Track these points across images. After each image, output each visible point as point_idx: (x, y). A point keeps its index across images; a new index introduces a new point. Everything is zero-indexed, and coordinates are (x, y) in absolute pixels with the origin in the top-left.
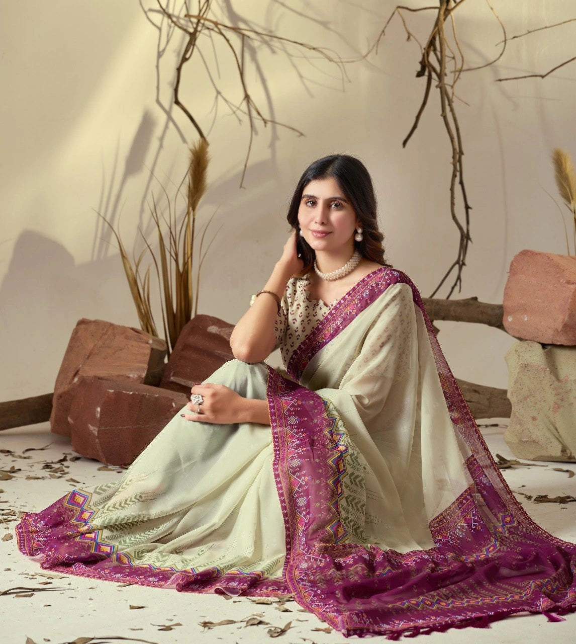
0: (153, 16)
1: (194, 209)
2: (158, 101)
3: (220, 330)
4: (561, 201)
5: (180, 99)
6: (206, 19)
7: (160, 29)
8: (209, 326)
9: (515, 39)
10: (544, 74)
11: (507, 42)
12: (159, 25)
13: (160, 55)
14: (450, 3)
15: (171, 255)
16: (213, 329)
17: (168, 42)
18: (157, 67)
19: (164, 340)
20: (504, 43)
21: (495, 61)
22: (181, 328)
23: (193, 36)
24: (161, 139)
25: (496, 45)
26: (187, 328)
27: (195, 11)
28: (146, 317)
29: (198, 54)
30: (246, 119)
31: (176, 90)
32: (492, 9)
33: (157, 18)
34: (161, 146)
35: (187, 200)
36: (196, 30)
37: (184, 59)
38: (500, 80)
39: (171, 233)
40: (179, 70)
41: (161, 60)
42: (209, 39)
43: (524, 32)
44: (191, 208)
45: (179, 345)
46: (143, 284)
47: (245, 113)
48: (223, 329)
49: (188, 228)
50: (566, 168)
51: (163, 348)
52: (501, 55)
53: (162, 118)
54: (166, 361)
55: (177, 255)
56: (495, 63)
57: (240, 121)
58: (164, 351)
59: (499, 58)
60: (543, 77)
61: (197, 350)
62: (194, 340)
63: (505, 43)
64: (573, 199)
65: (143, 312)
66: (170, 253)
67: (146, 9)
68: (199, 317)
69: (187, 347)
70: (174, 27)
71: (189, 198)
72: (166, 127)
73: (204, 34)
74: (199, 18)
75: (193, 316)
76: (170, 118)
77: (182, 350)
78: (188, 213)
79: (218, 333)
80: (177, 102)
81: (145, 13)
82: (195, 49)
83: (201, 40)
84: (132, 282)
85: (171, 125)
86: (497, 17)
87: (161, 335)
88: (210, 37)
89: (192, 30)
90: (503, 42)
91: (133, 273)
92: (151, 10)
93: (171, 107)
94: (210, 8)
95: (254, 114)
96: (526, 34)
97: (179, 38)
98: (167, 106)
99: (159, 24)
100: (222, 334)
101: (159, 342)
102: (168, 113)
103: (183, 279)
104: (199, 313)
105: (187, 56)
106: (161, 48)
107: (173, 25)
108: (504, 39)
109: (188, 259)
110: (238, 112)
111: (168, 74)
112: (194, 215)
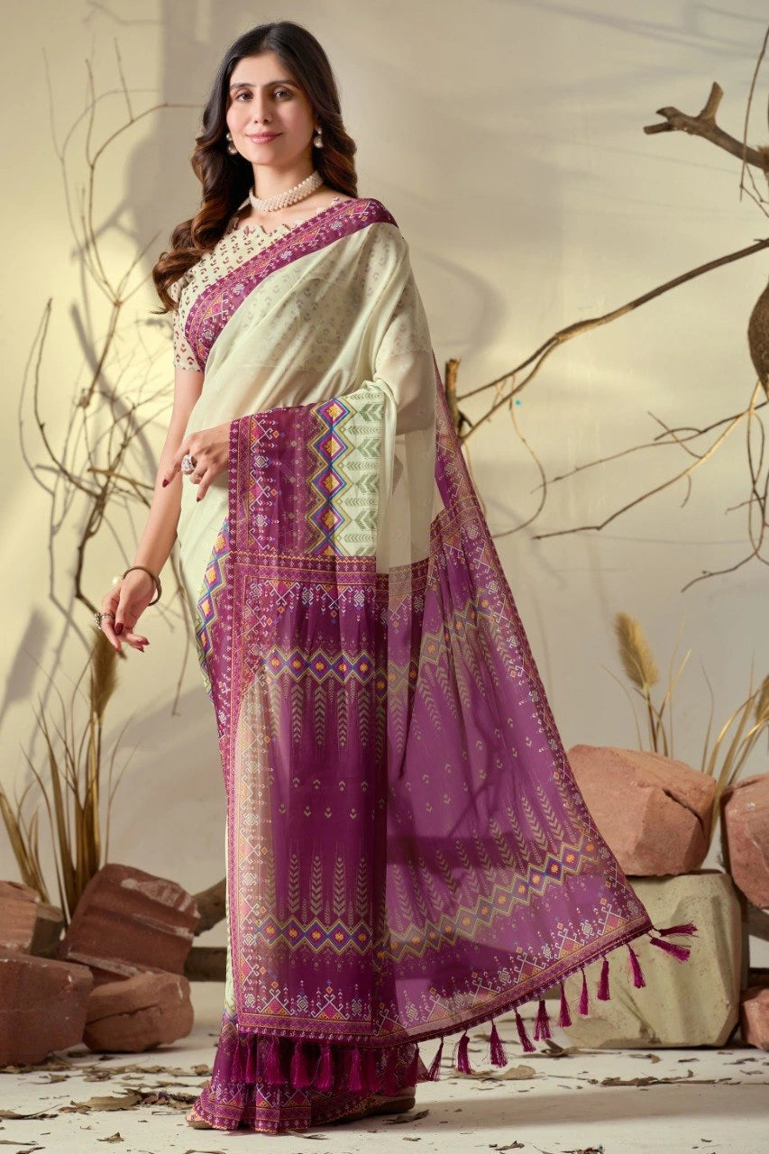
0: (41, 474)
1: (100, 716)
2: (52, 597)
3: (139, 884)
4: (631, 684)
5: (84, 591)
6: (118, 476)
7: (53, 494)
8: (123, 879)
9: (559, 482)
10: (599, 525)
11: (548, 486)
12: (52, 488)
13: (54, 530)
14: (463, 428)
15: (68, 782)
16: (129, 884)
17: (65, 512)
18: (50, 548)
19: (57, 908)
20: (543, 488)
21: (531, 520)
22: (84, 887)
23: (100, 501)
24: (58, 651)
25: (532, 492)
26: (91, 884)
27: (103, 464)
28: (34, 879)
29: (109, 531)
31: (78, 579)
32: (524, 440)
33: (50, 479)
34: (58, 662)
35: (89, 702)
36: (105, 489)
37: (88, 534)
38: (539, 538)
39: (67, 750)
40: (81, 549)
41: (56, 538)
42: (124, 511)
43: (573, 469)
44: (95, 715)
45: (80, 909)
46: (28, 830)
47: (178, 616)
48: (145, 883)
49: (92, 746)
50: (634, 639)
51: (59, 919)
52: (540, 510)
53: (58, 621)
54: (63, 936)
55: (76, 782)
56: (533, 523)
57: (172, 627)
58: (61, 923)
59: (537, 515)
60: (599, 528)
61: (107, 913)
62: (102, 899)
63: (545, 492)
64: (646, 680)
65: (30, 873)
66: (66, 779)
67: (33, 465)
68: (109, 867)
69: (91, 910)
70: (74, 492)
71: (92, 699)
72: (65, 634)
73: (115, 502)
74: (110, 473)
75: (102, 865)
76: (70, 621)
77: (85, 914)
78: (91, 721)
79: (137, 889)
80: (79, 596)
81: (32, 470)
82: (104, 522)
83: (109, 509)
84: (13, 830)
85: (72, 632)
86: (532, 453)
87: (55, 900)
88: (127, 507)
89: (98, 491)
90: (541, 486)
91: (13, 818)
92: (39, 467)
93: (71, 605)
94: (123, 462)
96: (571, 474)
97: (81, 503)
98: (65, 605)
99: (51, 486)
100: (143, 890)
101: (52, 910)
102: (68, 615)
103: (86, 817)
104: (110, 861)
105: (93, 529)
106: (56, 522)
107: (73, 487)
108: (542, 483)
109: (92, 782)
110: (167, 613)
111: (66, 559)
112: (100, 724)
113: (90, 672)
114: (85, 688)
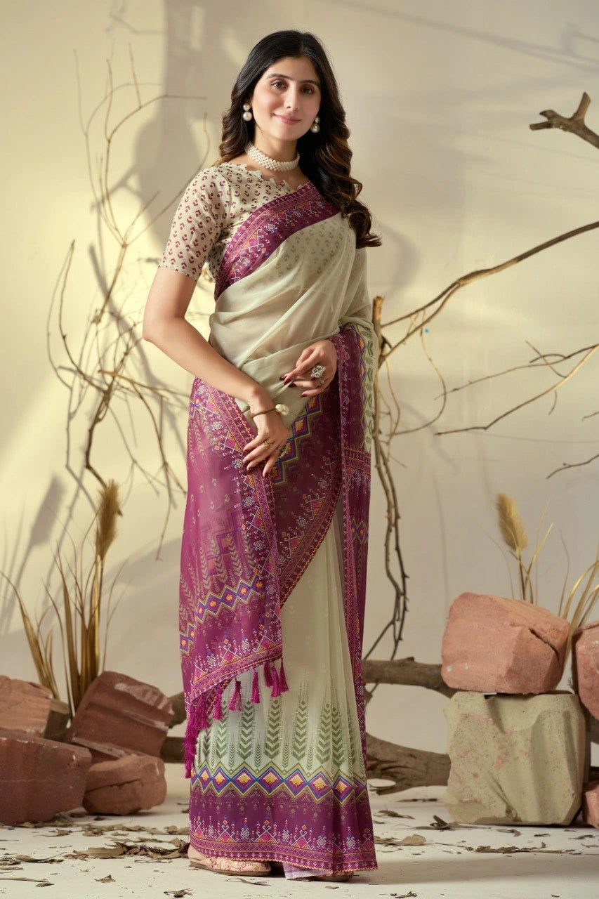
0: (63, 373)
1: (102, 558)
2: (68, 467)
3: (128, 688)
4: (506, 548)
5: (92, 463)
6: (121, 377)
7: (71, 389)
8: (117, 683)
9: (456, 391)
10: (486, 425)
11: (448, 396)
12: (70, 384)
13: (71, 416)
14: (385, 349)
15: (76, 608)
16: (121, 687)
17: (80, 403)
18: (68, 429)
19: (65, 704)
20: (443, 397)
21: (434, 421)
22: (86, 689)
23: (107, 395)
24: (71, 508)
25: (435, 399)
26: (92, 687)
27: (110, 367)
28: (48, 681)
29: (112, 418)
30: (164, 491)
31: (87, 454)
32: (430, 360)
33: (68, 377)
34: (70, 516)
35: (95, 547)
36: (110, 386)
37: (97, 420)
38: (440, 434)
39: (77, 583)
40: (91, 431)
41: (72, 423)
42: (124, 403)
43: (467, 383)
44: (99, 558)
45: (83, 705)
46: (45, 644)
47: (163, 484)
48: (132, 687)
49: (96, 581)
50: (510, 514)
51: (65, 712)
52: (441, 412)
53: (71, 485)
54: (69, 725)
55: (82, 608)
56: (433, 424)
57: (158, 493)
58: (68, 715)
59: (438, 417)
60: (485, 428)
61: (103, 709)
62: (99, 698)
63: (445, 399)
64: (518, 545)
65: (45, 675)
66: (75, 605)
67: (57, 366)
68: (106, 674)
69: (91, 705)
70: (87, 388)
71: (97, 545)
72: (77, 495)
73: (118, 397)
74: (114, 374)
75: (100, 673)
76: (81, 486)
77: (87, 709)
78: (96, 562)
79: (126, 691)
80: (88, 467)
81: (55, 370)
82: (109, 412)
83: (114, 401)
84: (33, 643)
85: (82, 493)
86: (437, 370)
87: (64, 697)
88: (126, 400)
89: (106, 388)
90: (442, 395)
91: (34, 634)
92: (61, 367)
93: (82, 473)
94: (125, 365)
95: (173, 485)
96: (467, 386)
97: (92, 396)
98: (77, 473)
99: (70, 383)
100: (131, 692)
101: (62, 705)
102: (79, 481)
103: (90, 635)
104: (107, 669)
105: (101, 416)
106: (72, 410)
107: (86, 384)
108: (443, 392)
109: (95, 609)
110: (155, 483)
111: (79, 438)
112: (102, 565)
113: (96, 525)
114: (92, 537)
